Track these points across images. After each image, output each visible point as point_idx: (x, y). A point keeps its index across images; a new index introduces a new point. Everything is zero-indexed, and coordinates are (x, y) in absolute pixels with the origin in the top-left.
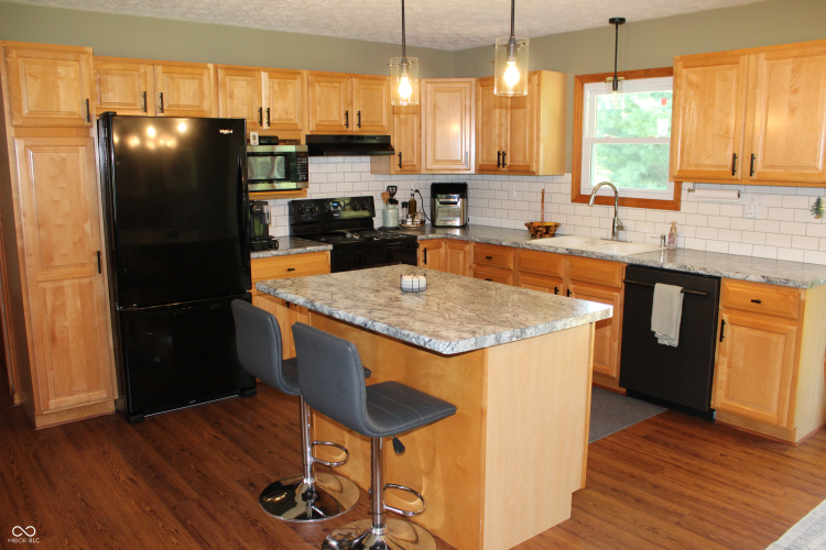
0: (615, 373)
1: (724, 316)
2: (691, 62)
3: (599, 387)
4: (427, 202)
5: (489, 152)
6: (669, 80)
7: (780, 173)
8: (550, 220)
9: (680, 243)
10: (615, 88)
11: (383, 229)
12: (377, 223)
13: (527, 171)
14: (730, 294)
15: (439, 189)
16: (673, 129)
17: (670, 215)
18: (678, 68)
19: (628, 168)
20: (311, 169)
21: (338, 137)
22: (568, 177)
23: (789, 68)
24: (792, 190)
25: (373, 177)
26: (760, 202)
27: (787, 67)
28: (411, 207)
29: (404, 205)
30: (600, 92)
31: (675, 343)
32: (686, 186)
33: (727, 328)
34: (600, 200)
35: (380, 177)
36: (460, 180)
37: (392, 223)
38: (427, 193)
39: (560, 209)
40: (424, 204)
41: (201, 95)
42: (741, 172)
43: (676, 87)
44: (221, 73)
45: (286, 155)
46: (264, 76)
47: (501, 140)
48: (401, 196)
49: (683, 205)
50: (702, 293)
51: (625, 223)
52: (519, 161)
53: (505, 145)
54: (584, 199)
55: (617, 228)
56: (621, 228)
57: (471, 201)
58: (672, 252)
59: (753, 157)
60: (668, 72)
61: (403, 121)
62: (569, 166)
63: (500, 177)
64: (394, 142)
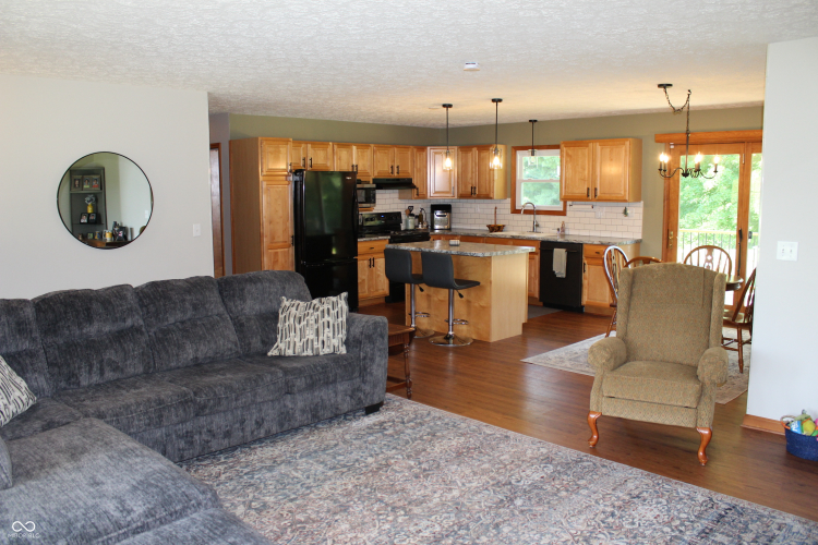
0: (537, 295)
1: (585, 261)
2: (569, 144)
3: (530, 298)
4: (429, 216)
5: (466, 186)
6: (558, 151)
7: (607, 196)
8: (500, 223)
9: (567, 232)
10: (533, 154)
11: (406, 230)
12: (403, 227)
13: (488, 197)
14: (586, 251)
15: (434, 208)
16: (561, 176)
17: (562, 218)
18: (562, 146)
19: (543, 195)
20: (378, 196)
21: (388, 180)
22: (509, 200)
23: (608, 150)
24: (616, 204)
25: (399, 201)
26: (603, 210)
27: (607, 150)
28: (420, 218)
29: (417, 217)
30: (524, 155)
31: (564, 276)
32: (569, 203)
33: (587, 266)
34: (527, 212)
35: (403, 201)
36: (446, 202)
37: (411, 227)
38: (428, 210)
39: (505, 217)
40: (426, 217)
41: (326, 158)
42: (591, 196)
43: (562, 156)
44: (335, 147)
45: (365, 189)
46: (354, 148)
47: (472, 179)
48: (416, 212)
49: (568, 213)
50: (575, 251)
51: (540, 224)
52: (483, 192)
53: (475, 182)
54: (518, 212)
55: (536, 225)
56: (537, 226)
57: (453, 215)
58: (563, 236)
59: (596, 189)
60: (557, 147)
61: (419, 170)
62: (509, 194)
63: (470, 200)
64: (415, 182)
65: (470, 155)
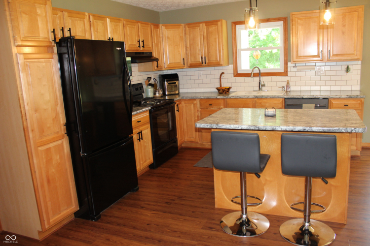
8: (225, 86)
9: (292, 89)
12: (144, 95)
13: (218, 65)
14: (333, 104)
21: (136, 53)
22: (232, 66)
23: (341, 17)
24: (337, 63)
25: (139, 73)
29: (154, 86)
35: (142, 74)
39: (230, 80)
44: (91, 18)
46: (108, 20)
48: (152, 81)
49: (289, 73)
52: (213, 60)
53: (205, 53)
59: (329, 51)
61: (157, 45)
62: (231, 61)
63: (199, 69)
64: (155, 55)
65: (198, 30)
